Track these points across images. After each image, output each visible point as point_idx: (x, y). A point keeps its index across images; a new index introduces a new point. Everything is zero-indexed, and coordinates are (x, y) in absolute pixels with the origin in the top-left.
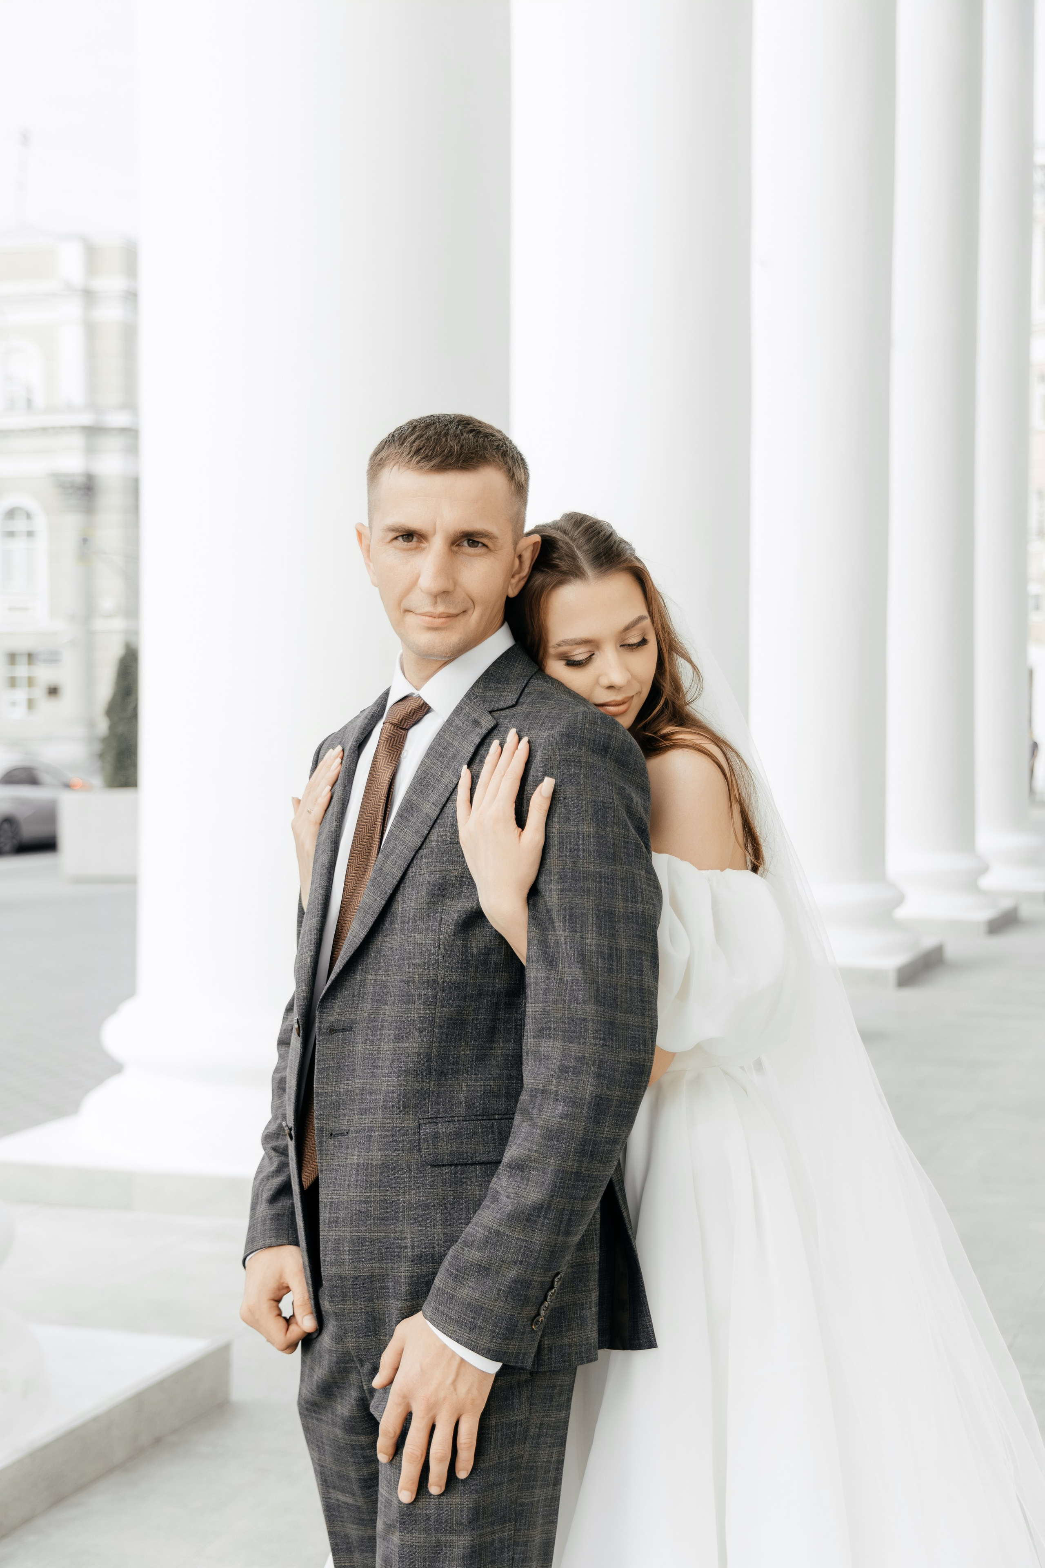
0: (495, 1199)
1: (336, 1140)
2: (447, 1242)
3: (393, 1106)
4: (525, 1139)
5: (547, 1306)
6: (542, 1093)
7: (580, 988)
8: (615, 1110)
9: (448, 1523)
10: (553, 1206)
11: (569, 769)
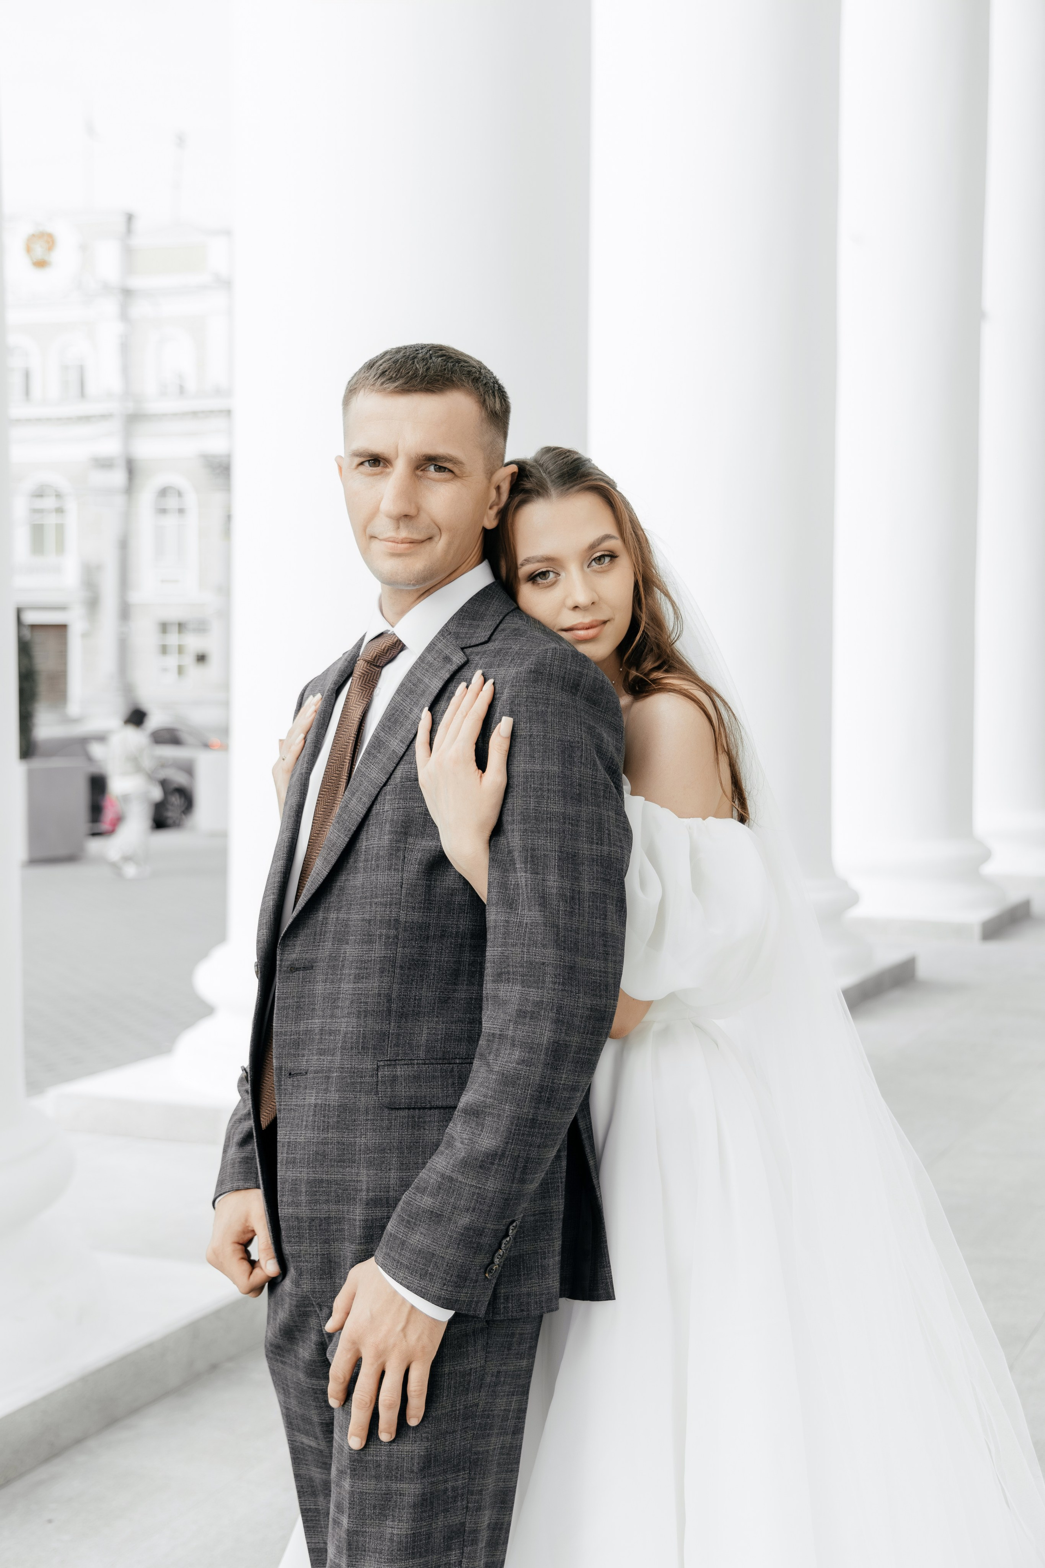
0: (450, 1145)
1: (294, 1080)
2: (402, 1186)
3: (351, 1048)
4: (481, 1085)
5: (501, 1254)
6: (500, 1038)
7: (540, 931)
8: (574, 1057)
9: (399, 1471)
10: (507, 1153)
11: (537, 706)
